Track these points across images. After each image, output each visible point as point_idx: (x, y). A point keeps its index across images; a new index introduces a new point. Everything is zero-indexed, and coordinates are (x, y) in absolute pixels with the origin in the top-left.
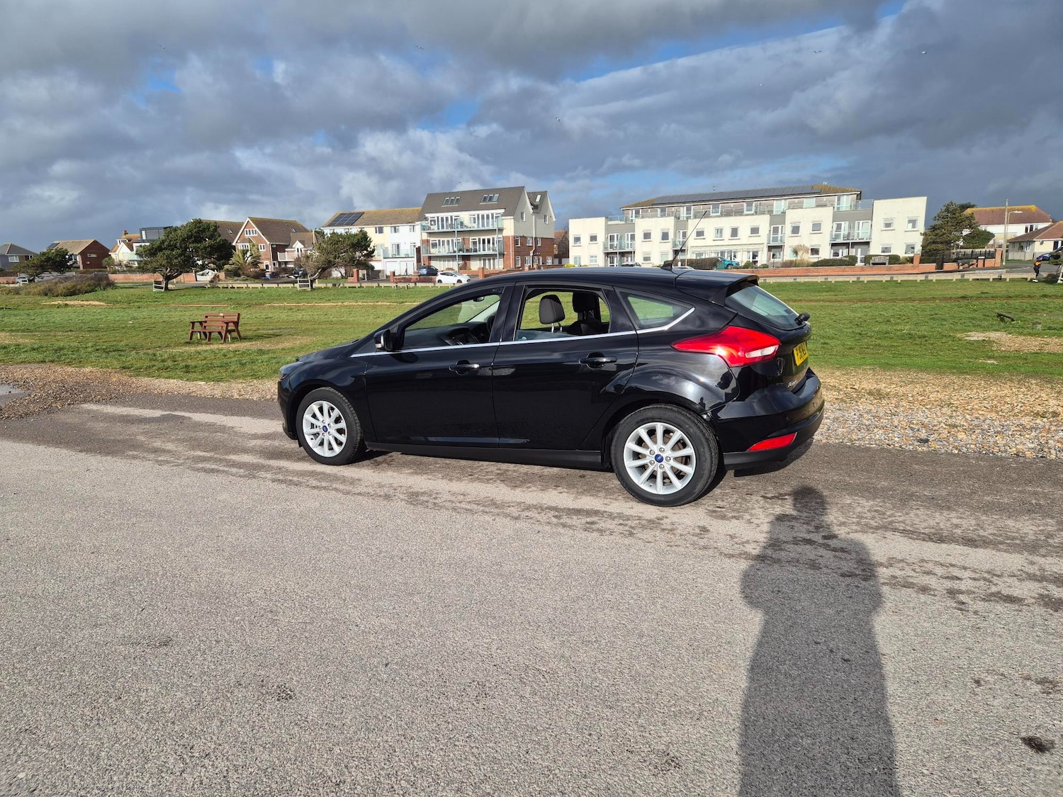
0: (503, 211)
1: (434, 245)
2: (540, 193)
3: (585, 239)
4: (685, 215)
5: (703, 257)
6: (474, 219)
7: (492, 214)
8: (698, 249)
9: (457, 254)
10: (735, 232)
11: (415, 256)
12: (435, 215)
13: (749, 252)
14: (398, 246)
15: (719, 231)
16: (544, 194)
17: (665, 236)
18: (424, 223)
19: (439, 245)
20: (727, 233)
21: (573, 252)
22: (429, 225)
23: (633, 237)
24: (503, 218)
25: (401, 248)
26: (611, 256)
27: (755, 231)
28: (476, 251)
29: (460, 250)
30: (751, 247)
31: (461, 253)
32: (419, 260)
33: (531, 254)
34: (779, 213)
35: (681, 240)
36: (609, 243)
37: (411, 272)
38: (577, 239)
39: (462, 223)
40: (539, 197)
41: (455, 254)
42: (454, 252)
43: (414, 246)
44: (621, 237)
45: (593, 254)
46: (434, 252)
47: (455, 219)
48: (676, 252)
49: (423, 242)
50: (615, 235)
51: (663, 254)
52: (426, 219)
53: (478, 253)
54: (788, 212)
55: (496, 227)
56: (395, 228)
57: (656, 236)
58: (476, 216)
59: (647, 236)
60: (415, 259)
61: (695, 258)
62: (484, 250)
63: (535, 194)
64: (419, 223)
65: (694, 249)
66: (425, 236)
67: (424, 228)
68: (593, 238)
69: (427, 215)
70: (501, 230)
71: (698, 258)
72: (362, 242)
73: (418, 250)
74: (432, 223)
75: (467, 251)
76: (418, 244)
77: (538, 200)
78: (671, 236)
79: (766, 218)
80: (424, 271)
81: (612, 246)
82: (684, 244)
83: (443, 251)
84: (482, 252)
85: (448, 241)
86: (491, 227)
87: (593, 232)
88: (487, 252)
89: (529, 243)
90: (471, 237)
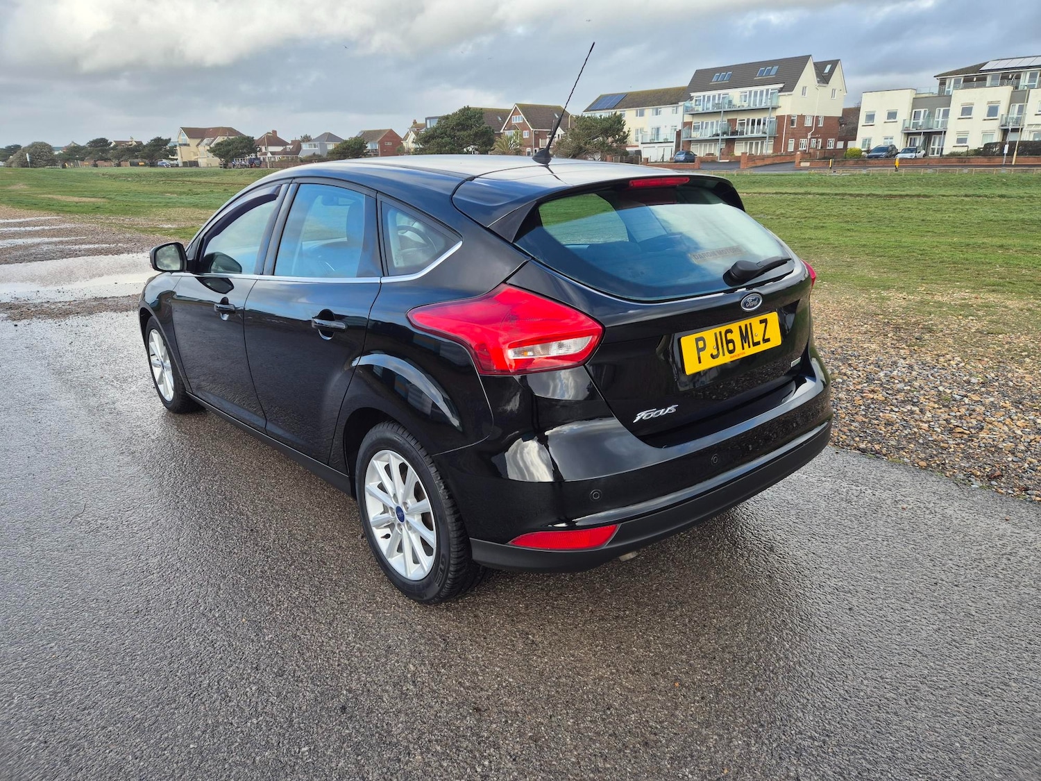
0: (781, 85)
1: (697, 128)
2: (829, 62)
3: (881, 117)
4: (1026, 84)
6: (746, 96)
7: (767, 90)
9: (720, 137)
11: (675, 141)
12: (701, 94)
14: (658, 129)
16: (834, 63)
17: (993, 111)
18: (688, 104)
19: (702, 128)
21: (862, 132)
22: (693, 105)
23: (946, 114)
24: (780, 94)
25: (661, 132)
26: (913, 137)
28: (742, 133)
29: (724, 133)
31: (725, 137)
32: (678, 146)
33: (809, 137)
35: (1015, 116)
36: (912, 121)
37: (667, 158)
38: (871, 117)
39: (730, 102)
40: (829, 67)
41: (717, 138)
42: (718, 135)
43: (675, 129)
44: (929, 113)
45: (889, 135)
46: (696, 135)
47: (723, 98)
48: (1005, 132)
49: (685, 124)
50: (922, 111)
51: (985, 134)
52: (691, 98)
53: (745, 136)
55: (769, 105)
56: (657, 109)
57: (980, 111)
58: (748, 93)
59: (967, 111)
60: (674, 144)
61: (1031, 140)
62: (752, 132)
63: (825, 64)
64: (682, 103)
65: (1033, 128)
66: (688, 119)
67: (687, 110)
68: (892, 115)
69: (692, 94)
70: (775, 109)
71: (1037, 139)
73: (679, 134)
74: (697, 103)
75: (733, 133)
76: (679, 127)
77: (827, 70)
78: (1002, 110)
80: (682, 157)
81: (915, 125)
82: (1018, 121)
83: (707, 134)
84: (750, 135)
85: (712, 123)
86: (763, 106)
87: (892, 108)
88: (755, 135)
89: (808, 123)
90: (739, 117)
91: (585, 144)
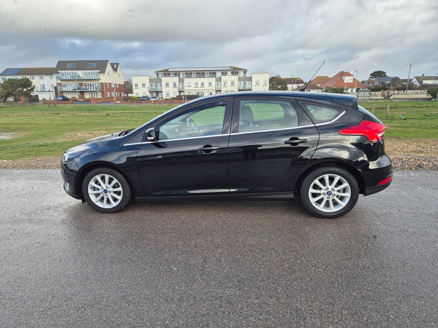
0: (99, 71)
1: (64, 86)
2: (115, 63)
3: (140, 86)
4: (182, 77)
5: (191, 94)
6: (85, 74)
7: (94, 72)
8: (189, 91)
10: (202, 84)
11: (54, 91)
12: (63, 71)
13: (208, 93)
14: (44, 86)
15: (197, 84)
16: (117, 64)
17: (175, 85)
18: (58, 75)
19: (67, 86)
20: (200, 85)
21: (135, 91)
22: (61, 76)
23: (161, 85)
24: (99, 74)
25: (46, 87)
26: (152, 93)
27: (210, 84)
28: (87, 89)
29: (78, 89)
30: (210, 90)
31: (79, 90)
32: (56, 93)
33: (114, 92)
34: (219, 77)
35: (181, 87)
36: (151, 87)
37: (53, 99)
38: (136, 85)
39: (78, 76)
40: (115, 65)
41: (76, 91)
42: (76, 89)
43: (53, 86)
44: (156, 85)
45: (145, 92)
46: (64, 89)
47: (74, 74)
48: (180, 92)
49: (59, 84)
50: (153, 84)
51: (175, 93)
52: (59, 73)
53: (88, 90)
54: (222, 77)
55: (96, 78)
56: (41, 77)
57: (171, 85)
59: (167, 85)
60: (54, 93)
62: (91, 89)
64: (55, 75)
65: (187, 91)
66: (59, 82)
67: (58, 78)
68: (144, 85)
69: (59, 71)
70: (99, 80)
71: (189, 94)
72: (27, 84)
73: (56, 88)
74: (62, 75)
75: (82, 89)
76: (55, 85)
77: (115, 67)
78: (177, 85)
79: (214, 79)
80: (60, 98)
81: (152, 89)
82: (183, 88)
83: (70, 89)
84: (90, 90)
85: (72, 84)
86: (93, 78)
87: (144, 82)
88: (92, 90)
89: (113, 86)
90: (84, 82)
91: (12, 91)
